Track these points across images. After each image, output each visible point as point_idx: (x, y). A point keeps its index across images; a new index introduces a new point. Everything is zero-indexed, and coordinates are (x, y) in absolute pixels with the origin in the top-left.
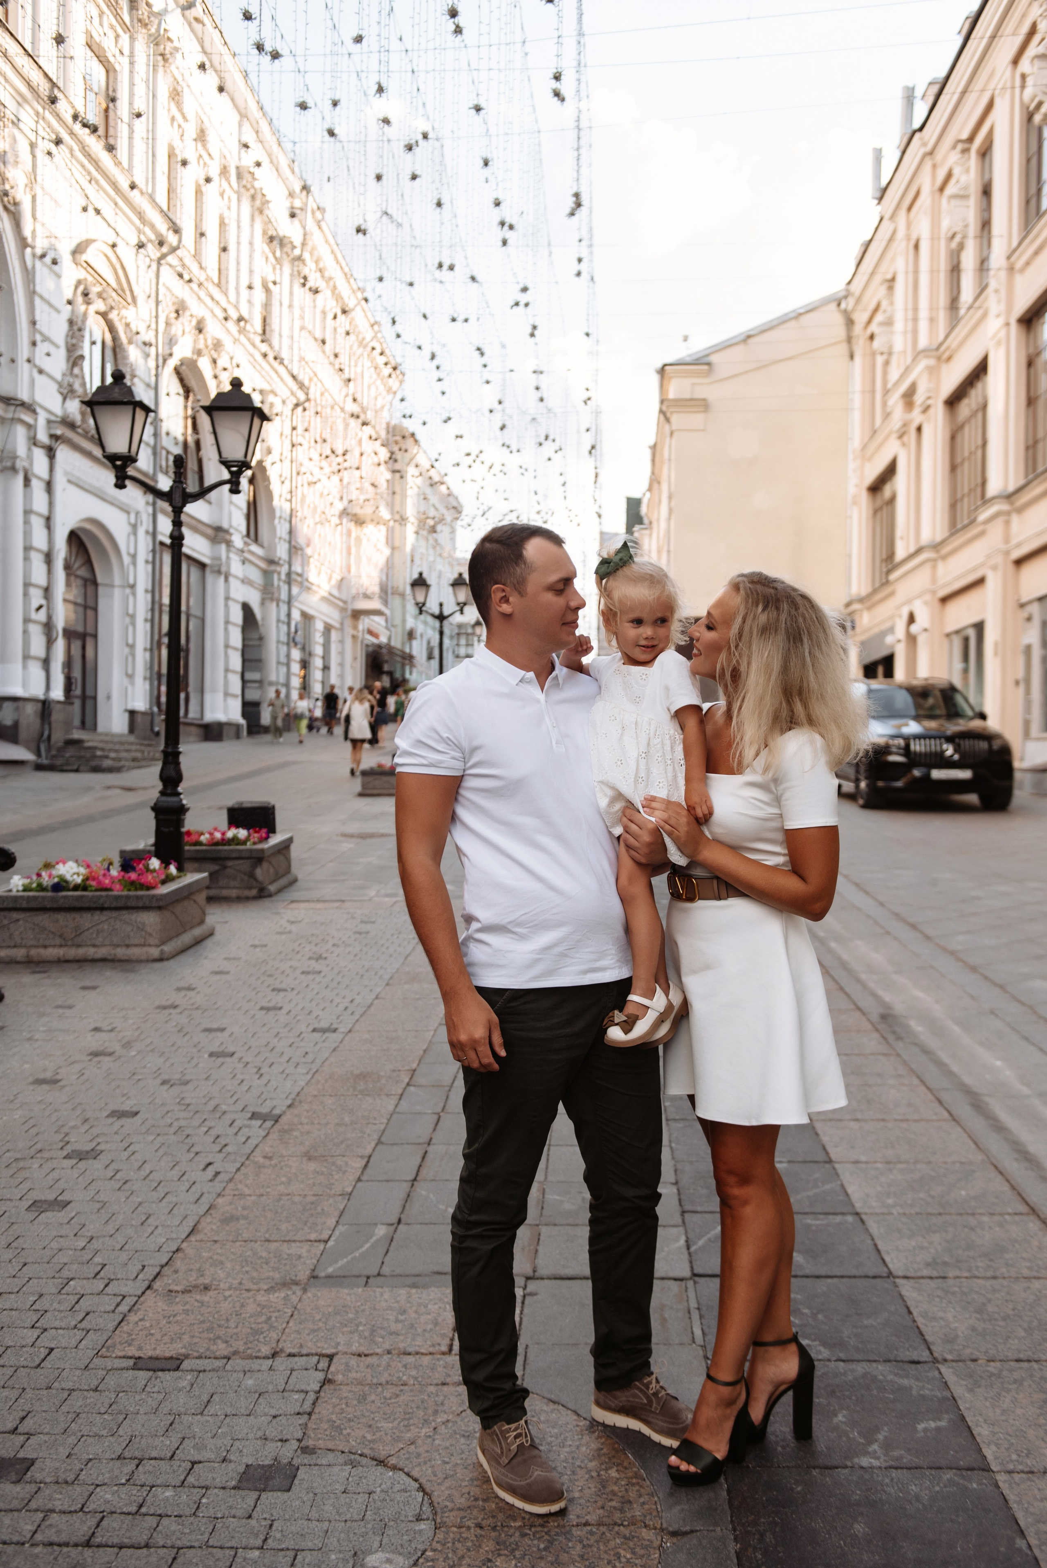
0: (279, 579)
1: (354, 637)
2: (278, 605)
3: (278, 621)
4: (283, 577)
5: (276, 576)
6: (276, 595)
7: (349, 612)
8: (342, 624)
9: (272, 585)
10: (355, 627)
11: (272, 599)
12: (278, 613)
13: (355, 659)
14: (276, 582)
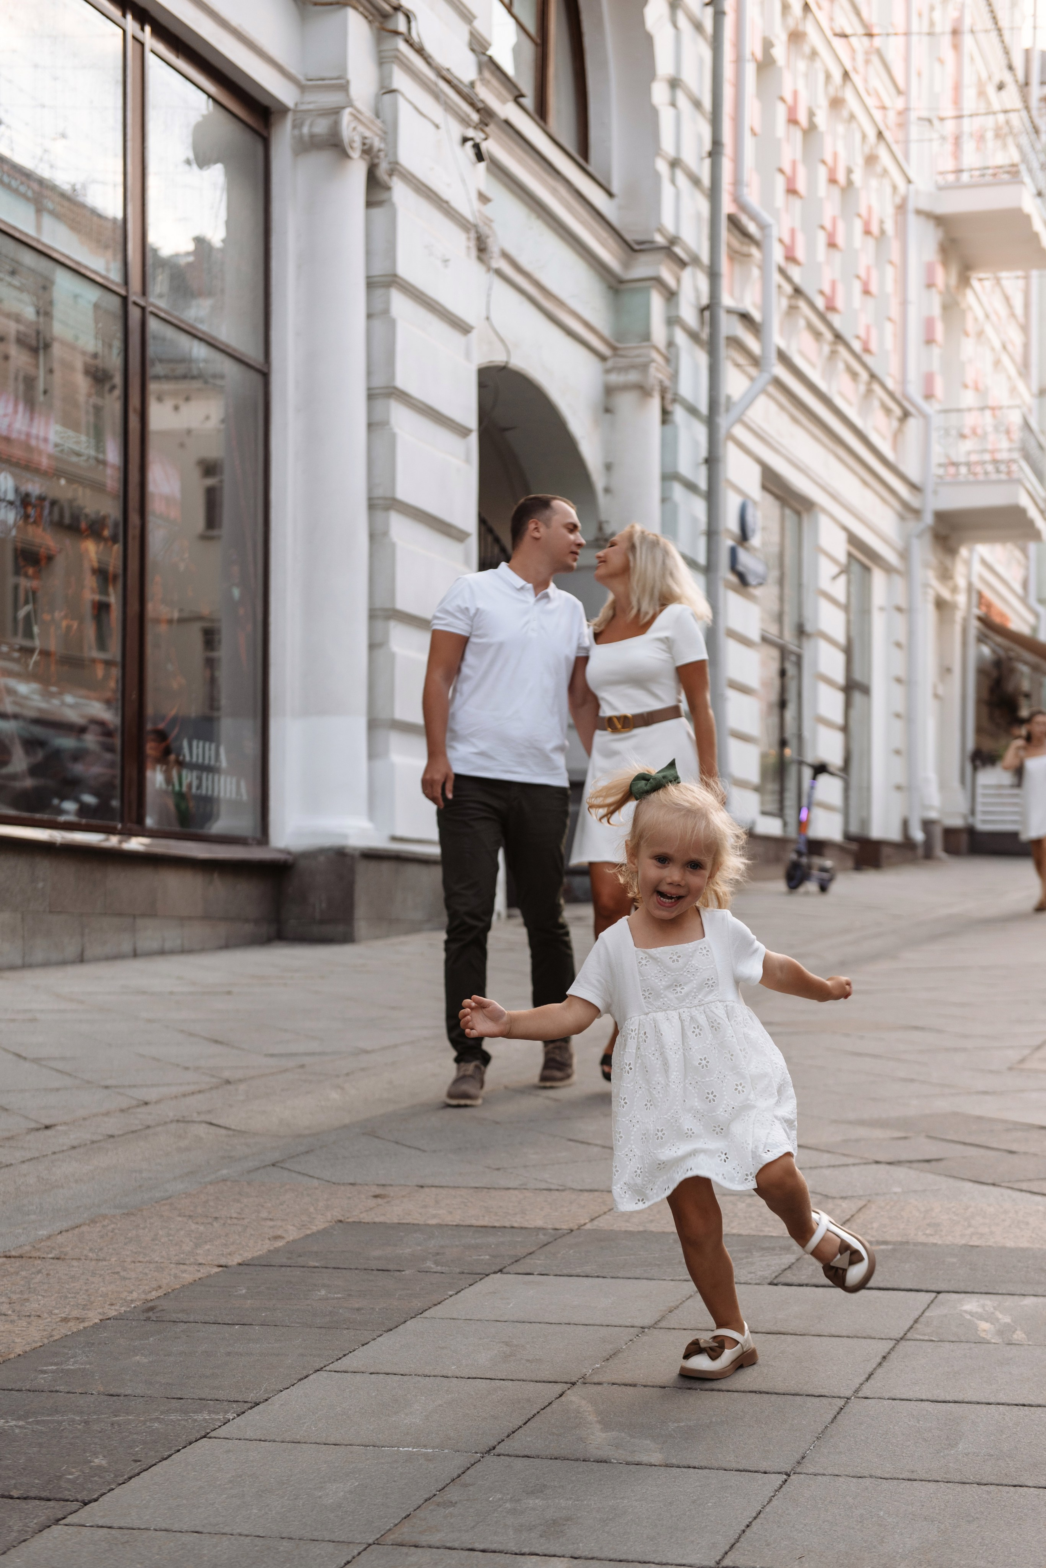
0: (673, 321)
1: (941, 604)
2: (666, 415)
3: (669, 476)
4: (688, 313)
5: (657, 302)
6: (657, 373)
7: (929, 519)
8: (905, 554)
9: (646, 337)
10: (945, 575)
11: (643, 390)
12: (669, 447)
13: (946, 671)
14: (659, 332)
